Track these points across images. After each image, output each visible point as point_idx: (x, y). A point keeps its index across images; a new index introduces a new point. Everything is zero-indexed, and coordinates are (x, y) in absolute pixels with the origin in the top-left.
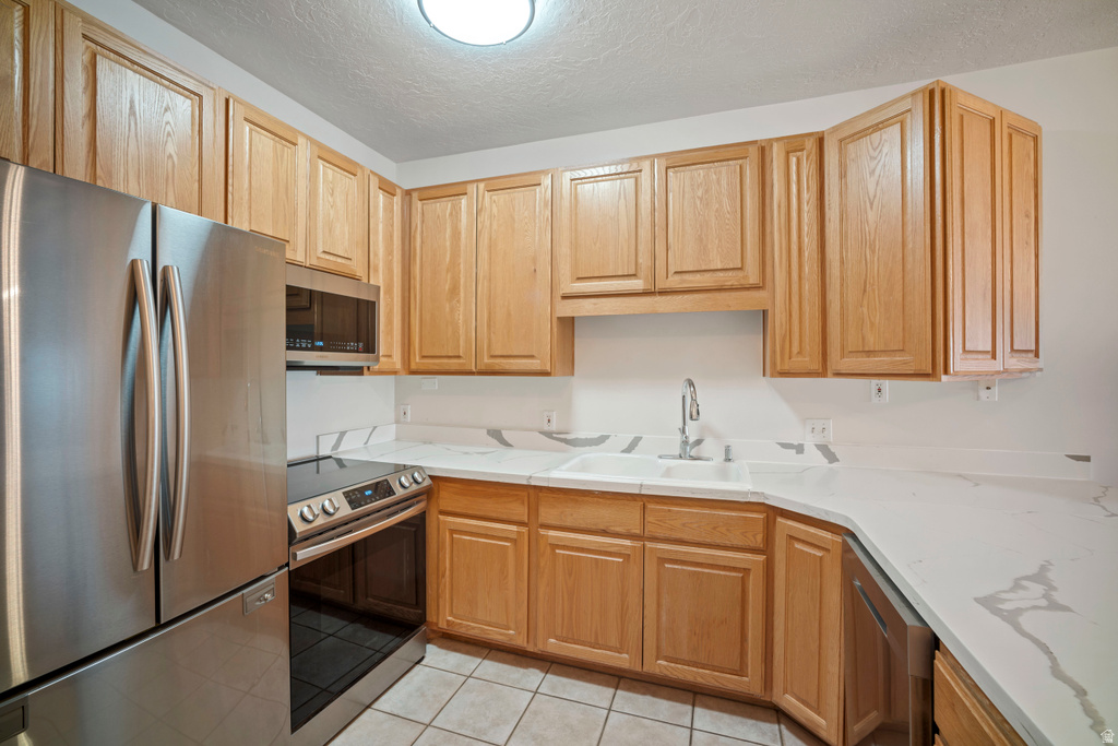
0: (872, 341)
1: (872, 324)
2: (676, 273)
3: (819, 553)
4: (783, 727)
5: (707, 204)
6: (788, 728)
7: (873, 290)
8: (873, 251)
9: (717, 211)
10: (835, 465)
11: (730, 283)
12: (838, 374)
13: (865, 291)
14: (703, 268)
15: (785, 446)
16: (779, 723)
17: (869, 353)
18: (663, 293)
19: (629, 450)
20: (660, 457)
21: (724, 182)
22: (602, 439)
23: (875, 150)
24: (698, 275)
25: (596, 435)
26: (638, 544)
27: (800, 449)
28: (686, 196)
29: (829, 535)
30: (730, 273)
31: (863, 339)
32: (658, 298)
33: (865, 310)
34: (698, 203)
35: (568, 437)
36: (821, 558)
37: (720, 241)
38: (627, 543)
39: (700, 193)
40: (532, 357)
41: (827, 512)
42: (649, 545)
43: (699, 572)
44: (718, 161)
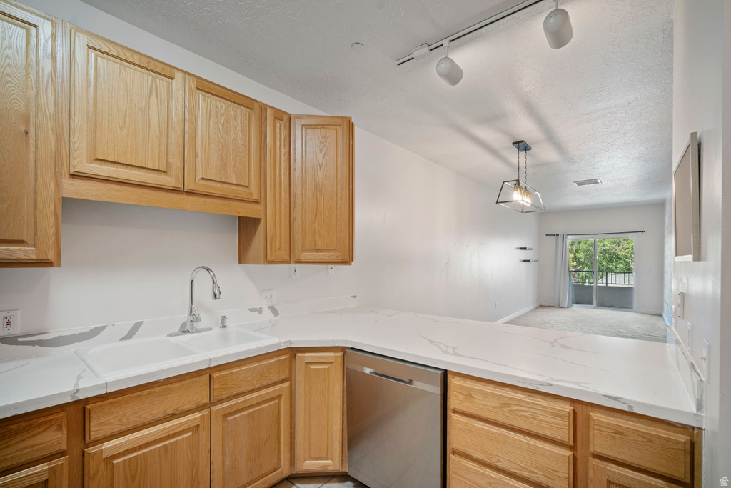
0: (320, 244)
1: (320, 234)
2: (202, 179)
3: (326, 367)
4: (297, 485)
5: (227, 132)
6: (300, 483)
7: (321, 215)
8: (321, 194)
9: (234, 139)
10: (278, 317)
11: (241, 196)
12: (299, 262)
13: (316, 215)
14: (223, 180)
15: (252, 310)
16: (293, 484)
17: (317, 250)
18: (189, 193)
19: (129, 336)
20: (170, 335)
21: (239, 120)
22: (96, 332)
23: (323, 138)
24: (219, 185)
25: (87, 328)
26: (206, 412)
27: (260, 311)
28: (212, 119)
29: (332, 354)
30: (241, 189)
31: (315, 242)
32: (185, 197)
33: (316, 226)
34: (221, 128)
35: (44, 337)
36: (328, 369)
37: (235, 163)
38: (197, 415)
39: (222, 121)
40: (21, 242)
41: (333, 341)
42: (214, 408)
43: (253, 412)
44: (234, 103)
